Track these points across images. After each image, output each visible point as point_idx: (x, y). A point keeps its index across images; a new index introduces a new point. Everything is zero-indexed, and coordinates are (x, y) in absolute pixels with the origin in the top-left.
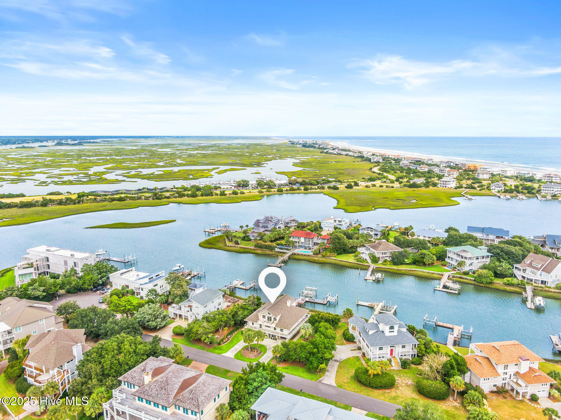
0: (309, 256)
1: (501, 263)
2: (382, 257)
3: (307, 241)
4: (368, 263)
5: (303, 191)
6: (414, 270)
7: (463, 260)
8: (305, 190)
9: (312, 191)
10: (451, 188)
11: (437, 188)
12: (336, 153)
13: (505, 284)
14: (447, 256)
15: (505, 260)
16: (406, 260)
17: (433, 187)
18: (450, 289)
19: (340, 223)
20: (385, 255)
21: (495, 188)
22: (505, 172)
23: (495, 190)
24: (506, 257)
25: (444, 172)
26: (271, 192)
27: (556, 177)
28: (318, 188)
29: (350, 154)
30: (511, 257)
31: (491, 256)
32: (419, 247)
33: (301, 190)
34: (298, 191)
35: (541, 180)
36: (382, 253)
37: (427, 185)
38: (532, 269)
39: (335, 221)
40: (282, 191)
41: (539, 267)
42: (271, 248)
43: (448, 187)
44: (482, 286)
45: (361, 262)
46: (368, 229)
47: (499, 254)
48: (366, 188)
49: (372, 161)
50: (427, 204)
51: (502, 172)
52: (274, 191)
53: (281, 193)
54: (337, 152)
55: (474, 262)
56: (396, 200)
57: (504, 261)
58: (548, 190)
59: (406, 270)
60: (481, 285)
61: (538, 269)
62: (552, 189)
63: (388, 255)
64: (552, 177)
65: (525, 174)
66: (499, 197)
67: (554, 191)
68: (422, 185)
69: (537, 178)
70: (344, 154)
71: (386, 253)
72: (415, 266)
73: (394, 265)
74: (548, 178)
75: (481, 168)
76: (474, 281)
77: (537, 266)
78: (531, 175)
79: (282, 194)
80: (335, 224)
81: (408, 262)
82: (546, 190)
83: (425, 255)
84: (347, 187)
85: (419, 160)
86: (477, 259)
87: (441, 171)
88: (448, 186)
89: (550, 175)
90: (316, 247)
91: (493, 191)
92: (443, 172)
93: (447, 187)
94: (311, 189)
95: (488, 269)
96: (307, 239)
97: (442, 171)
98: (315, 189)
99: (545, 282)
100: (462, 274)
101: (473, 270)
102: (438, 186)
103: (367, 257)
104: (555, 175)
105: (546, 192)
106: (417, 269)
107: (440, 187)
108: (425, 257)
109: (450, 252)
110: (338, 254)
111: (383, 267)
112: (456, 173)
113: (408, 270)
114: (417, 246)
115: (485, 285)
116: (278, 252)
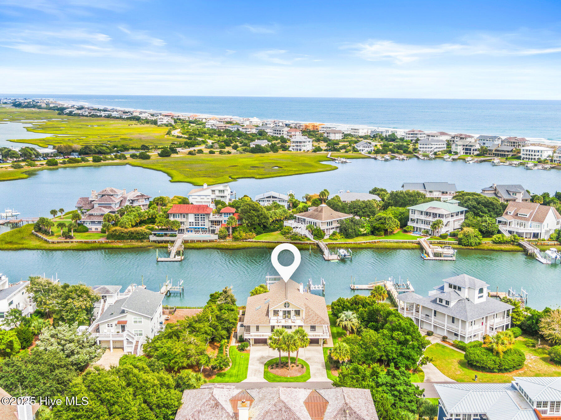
0: (211, 241)
1: (484, 218)
2: (327, 229)
3: (200, 219)
4: (309, 240)
5: (91, 163)
6: (378, 242)
7: (437, 218)
8: (94, 161)
9: (107, 162)
10: (308, 151)
11: (289, 152)
12: (87, 113)
13: (495, 242)
14: (410, 217)
15: (486, 213)
16: (362, 230)
17: (283, 150)
18: (445, 256)
19: (222, 195)
20: (331, 227)
21: (364, 149)
22: (356, 131)
23: (364, 151)
24: (486, 210)
25: (281, 132)
26: (36, 166)
27: (421, 134)
28: (116, 157)
29: (113, 115)
30: (491, 210)
31: (466, 212)
32: (366, 212)
33: (88, 161)
34: (83, 164)
35: (404, 138)
36: (328, 223)
37: (274, 149)
38: (520, 221)
39: (213, 191)
40: (56, 164)
41: (527, 217)
42: (142, 237)
43: (304, 151)
44: (472, 249)
45: (299, 240)
46: (268, 199)
47: (474, 207)
48: (190, 156)
49: (159, 123)
50: (298, 171)
51: (353, 131)
52: (42, 165)
53: (54, 167)
54: (89, 113)
55: (450, 220)
56: (250, 168)
57: (486, 215)
58: (426, 148)
59: (367, 243)
60: (470, 248)
61: (527, 220)
62: (430, 146)
63: (335, 225)
64: (416, 134)
65: (382, 132)
66: (375, 159)
67: (433, 148)
68: (269, 149)
69: (399, 137)
70: (103, 115)
71: (332, 222)
72: (374, 237)
73: (348, 238)
74: (412, 136)
75: (323, 128)
76: (459, 244)
77: (525, 216)
78: (390, 133)
79: (57, 169)
80: (213, 196)
81: (365, 232)
82: (423, 148)
83: (385, 219)
84: (160, 155)
85: (229, 120)
86: (452, 216)
87: (276, 132)
88: (303, 148)
89: (414, 131)
90: (218, 228)
91: (363, 153)
92: (280, 134)
93: (302, 150)
94: (106, 159)
95: (473, 226)
96: (200, 217)
97: (279, 132)
98: (112, 159)
99: (538, 234)
100: (438, 238)
101: (450, 231)
102: (290, 149)
103: (307, 233)
104: (420, 131)
105: (424, 150)
106: (381, 240)
107: (293, 151)
108: (385, 222)
109: (414, 211)
110: (257, 234)
111: (335, 243)
112: (299, 134)
113: (370, 242)
114: (363, 210)
115: (476, 247)
116: (155, 241)
